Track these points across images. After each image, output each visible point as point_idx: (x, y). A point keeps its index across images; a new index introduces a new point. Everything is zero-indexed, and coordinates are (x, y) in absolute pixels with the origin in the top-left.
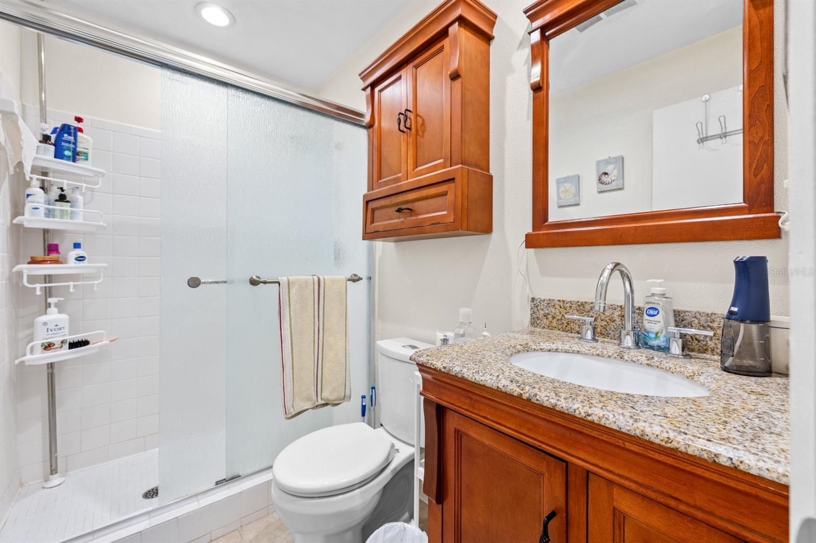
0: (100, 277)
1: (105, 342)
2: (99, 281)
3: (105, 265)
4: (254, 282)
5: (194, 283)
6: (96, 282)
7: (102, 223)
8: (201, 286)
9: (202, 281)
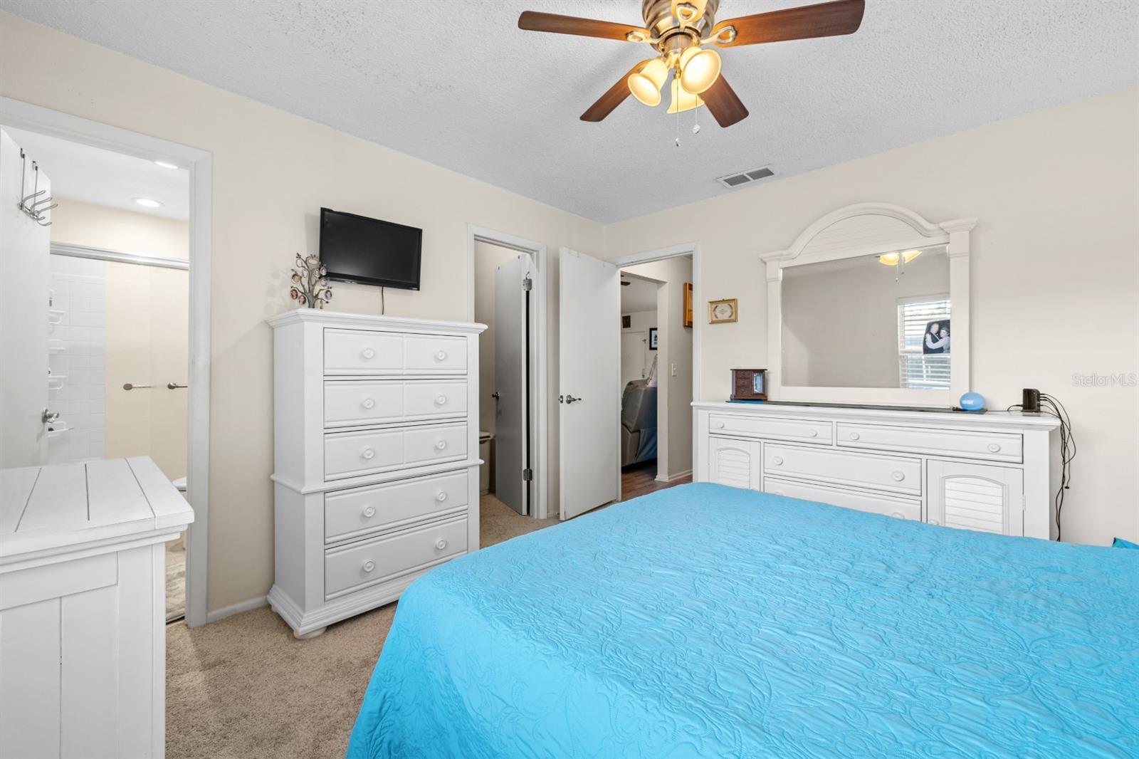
0: (61, 385)
1: (65, 430)
2: (61, 387)
3: (64, 376)
4: (170, 387)
5: (128, 387)
6: (58, 388)
7: (62, 348)
8: (133, 390)
9: (134, 386)
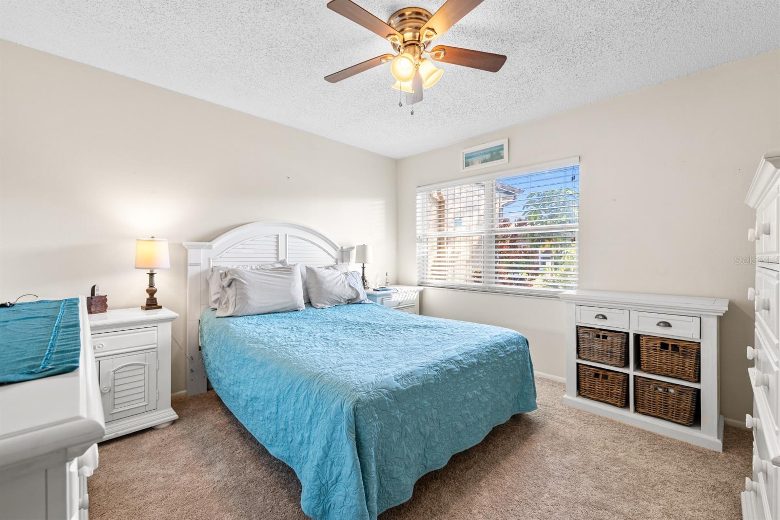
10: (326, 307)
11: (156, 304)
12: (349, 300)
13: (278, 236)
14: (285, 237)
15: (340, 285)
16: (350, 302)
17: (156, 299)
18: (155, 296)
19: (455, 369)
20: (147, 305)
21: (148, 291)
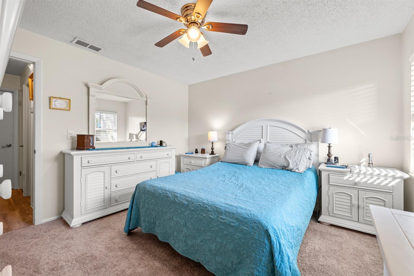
10: (263, 167)
11: (213, 153)
12: (284, 167)
13: (263, 126)
14: (266, 126)
15: (277, 156)
16: (284, 168)
17: (213, 151)
18: (213, 150)
19: (171, 198)
20: (211, 153)
21: (211, 148)
